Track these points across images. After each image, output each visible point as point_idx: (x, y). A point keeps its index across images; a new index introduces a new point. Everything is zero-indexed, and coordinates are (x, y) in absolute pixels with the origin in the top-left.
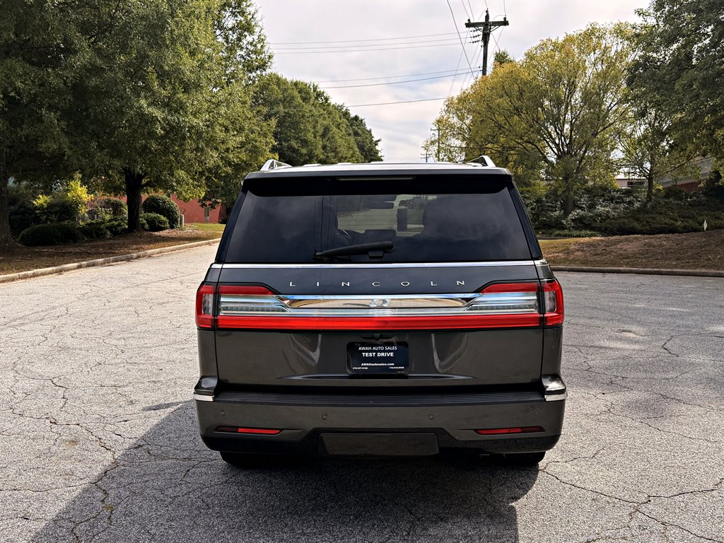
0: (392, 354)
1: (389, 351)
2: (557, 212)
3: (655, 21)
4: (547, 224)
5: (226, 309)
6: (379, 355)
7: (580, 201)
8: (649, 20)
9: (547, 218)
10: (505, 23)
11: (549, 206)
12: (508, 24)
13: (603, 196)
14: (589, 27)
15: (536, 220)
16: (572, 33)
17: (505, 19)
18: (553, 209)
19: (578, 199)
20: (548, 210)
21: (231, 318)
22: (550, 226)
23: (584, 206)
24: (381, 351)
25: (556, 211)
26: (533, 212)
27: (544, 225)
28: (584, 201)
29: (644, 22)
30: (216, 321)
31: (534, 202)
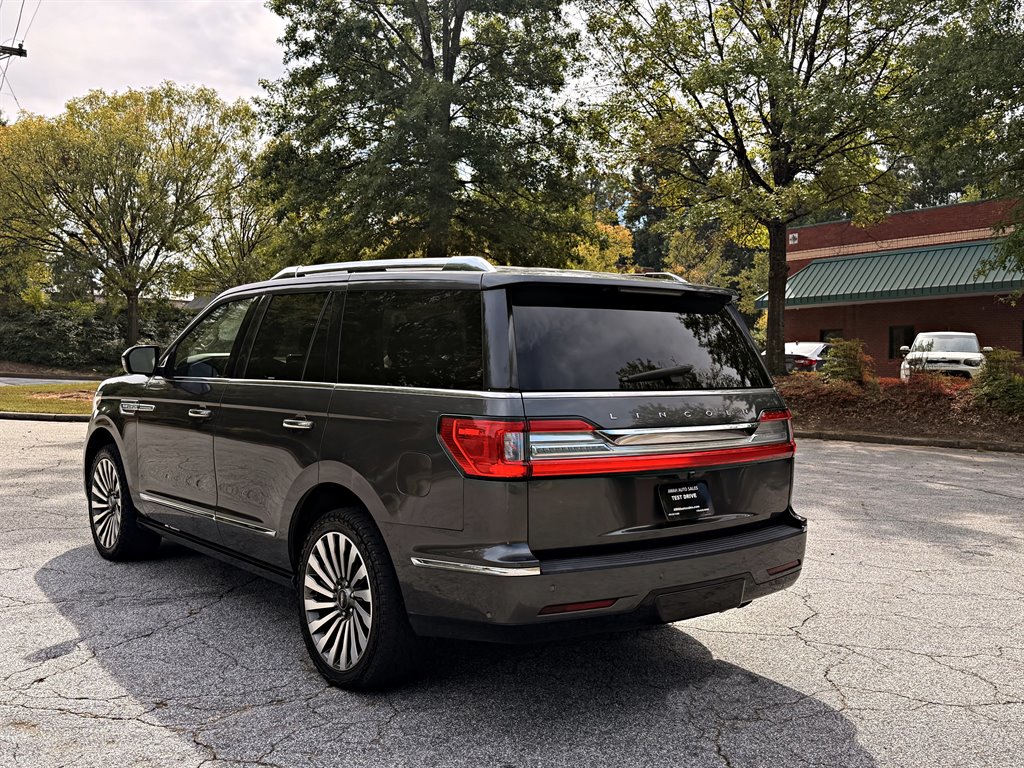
0: (694, 495)
1: (692, 492)
2: (116, 341)
3: (282, 99)
4: (102, 359)
5: (539, 451)
6: (687, 496)
7: (145, 326)
8: (276, 96)
9: (102, 348)
10: (21, 52)
11: (103, 332)
12: (26, 56)
13: (176, 320)
14: (165, 86)
15: (85, 352)
16: (139, 90)
17: (21, 46)
18: (110, 336)
19: (143, 323)
20: (102, 337)
21: (544, 464)
22: (106, 360)
23: (152, 333)
24: (686, 493)
25: (113, 339)
26: (80, 339)
27: (98, 360)
28: (151, 326)
29: (269, 99)
30: (530, 468)
31: (79, 324)
